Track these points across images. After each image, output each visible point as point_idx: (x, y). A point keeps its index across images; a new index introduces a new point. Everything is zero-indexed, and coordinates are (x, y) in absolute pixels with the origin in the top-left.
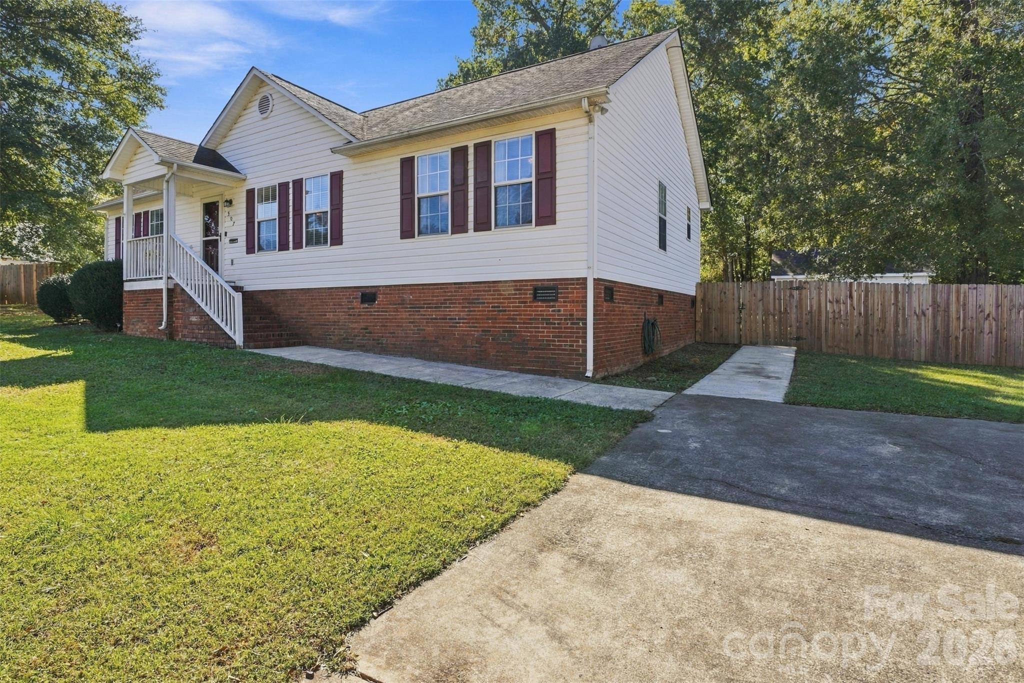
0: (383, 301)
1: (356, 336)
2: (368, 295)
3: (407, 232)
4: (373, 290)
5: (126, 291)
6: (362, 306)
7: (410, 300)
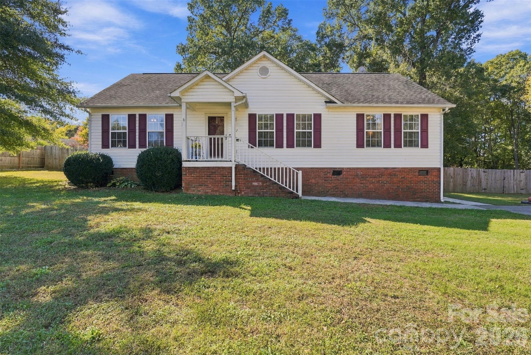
0: (345, 174)
1: (330, 190)
2: (337, 172)
3: (360, 145)
4: (340, 170)
5: (184, 167)
6: (333, 176)
7: (361, 174)
